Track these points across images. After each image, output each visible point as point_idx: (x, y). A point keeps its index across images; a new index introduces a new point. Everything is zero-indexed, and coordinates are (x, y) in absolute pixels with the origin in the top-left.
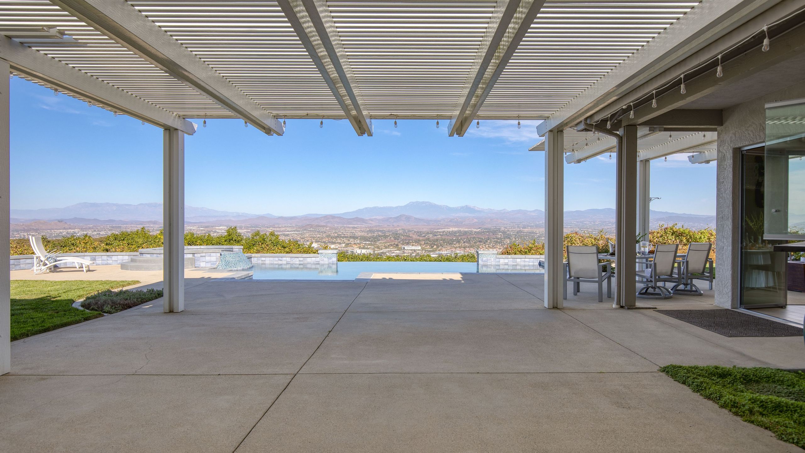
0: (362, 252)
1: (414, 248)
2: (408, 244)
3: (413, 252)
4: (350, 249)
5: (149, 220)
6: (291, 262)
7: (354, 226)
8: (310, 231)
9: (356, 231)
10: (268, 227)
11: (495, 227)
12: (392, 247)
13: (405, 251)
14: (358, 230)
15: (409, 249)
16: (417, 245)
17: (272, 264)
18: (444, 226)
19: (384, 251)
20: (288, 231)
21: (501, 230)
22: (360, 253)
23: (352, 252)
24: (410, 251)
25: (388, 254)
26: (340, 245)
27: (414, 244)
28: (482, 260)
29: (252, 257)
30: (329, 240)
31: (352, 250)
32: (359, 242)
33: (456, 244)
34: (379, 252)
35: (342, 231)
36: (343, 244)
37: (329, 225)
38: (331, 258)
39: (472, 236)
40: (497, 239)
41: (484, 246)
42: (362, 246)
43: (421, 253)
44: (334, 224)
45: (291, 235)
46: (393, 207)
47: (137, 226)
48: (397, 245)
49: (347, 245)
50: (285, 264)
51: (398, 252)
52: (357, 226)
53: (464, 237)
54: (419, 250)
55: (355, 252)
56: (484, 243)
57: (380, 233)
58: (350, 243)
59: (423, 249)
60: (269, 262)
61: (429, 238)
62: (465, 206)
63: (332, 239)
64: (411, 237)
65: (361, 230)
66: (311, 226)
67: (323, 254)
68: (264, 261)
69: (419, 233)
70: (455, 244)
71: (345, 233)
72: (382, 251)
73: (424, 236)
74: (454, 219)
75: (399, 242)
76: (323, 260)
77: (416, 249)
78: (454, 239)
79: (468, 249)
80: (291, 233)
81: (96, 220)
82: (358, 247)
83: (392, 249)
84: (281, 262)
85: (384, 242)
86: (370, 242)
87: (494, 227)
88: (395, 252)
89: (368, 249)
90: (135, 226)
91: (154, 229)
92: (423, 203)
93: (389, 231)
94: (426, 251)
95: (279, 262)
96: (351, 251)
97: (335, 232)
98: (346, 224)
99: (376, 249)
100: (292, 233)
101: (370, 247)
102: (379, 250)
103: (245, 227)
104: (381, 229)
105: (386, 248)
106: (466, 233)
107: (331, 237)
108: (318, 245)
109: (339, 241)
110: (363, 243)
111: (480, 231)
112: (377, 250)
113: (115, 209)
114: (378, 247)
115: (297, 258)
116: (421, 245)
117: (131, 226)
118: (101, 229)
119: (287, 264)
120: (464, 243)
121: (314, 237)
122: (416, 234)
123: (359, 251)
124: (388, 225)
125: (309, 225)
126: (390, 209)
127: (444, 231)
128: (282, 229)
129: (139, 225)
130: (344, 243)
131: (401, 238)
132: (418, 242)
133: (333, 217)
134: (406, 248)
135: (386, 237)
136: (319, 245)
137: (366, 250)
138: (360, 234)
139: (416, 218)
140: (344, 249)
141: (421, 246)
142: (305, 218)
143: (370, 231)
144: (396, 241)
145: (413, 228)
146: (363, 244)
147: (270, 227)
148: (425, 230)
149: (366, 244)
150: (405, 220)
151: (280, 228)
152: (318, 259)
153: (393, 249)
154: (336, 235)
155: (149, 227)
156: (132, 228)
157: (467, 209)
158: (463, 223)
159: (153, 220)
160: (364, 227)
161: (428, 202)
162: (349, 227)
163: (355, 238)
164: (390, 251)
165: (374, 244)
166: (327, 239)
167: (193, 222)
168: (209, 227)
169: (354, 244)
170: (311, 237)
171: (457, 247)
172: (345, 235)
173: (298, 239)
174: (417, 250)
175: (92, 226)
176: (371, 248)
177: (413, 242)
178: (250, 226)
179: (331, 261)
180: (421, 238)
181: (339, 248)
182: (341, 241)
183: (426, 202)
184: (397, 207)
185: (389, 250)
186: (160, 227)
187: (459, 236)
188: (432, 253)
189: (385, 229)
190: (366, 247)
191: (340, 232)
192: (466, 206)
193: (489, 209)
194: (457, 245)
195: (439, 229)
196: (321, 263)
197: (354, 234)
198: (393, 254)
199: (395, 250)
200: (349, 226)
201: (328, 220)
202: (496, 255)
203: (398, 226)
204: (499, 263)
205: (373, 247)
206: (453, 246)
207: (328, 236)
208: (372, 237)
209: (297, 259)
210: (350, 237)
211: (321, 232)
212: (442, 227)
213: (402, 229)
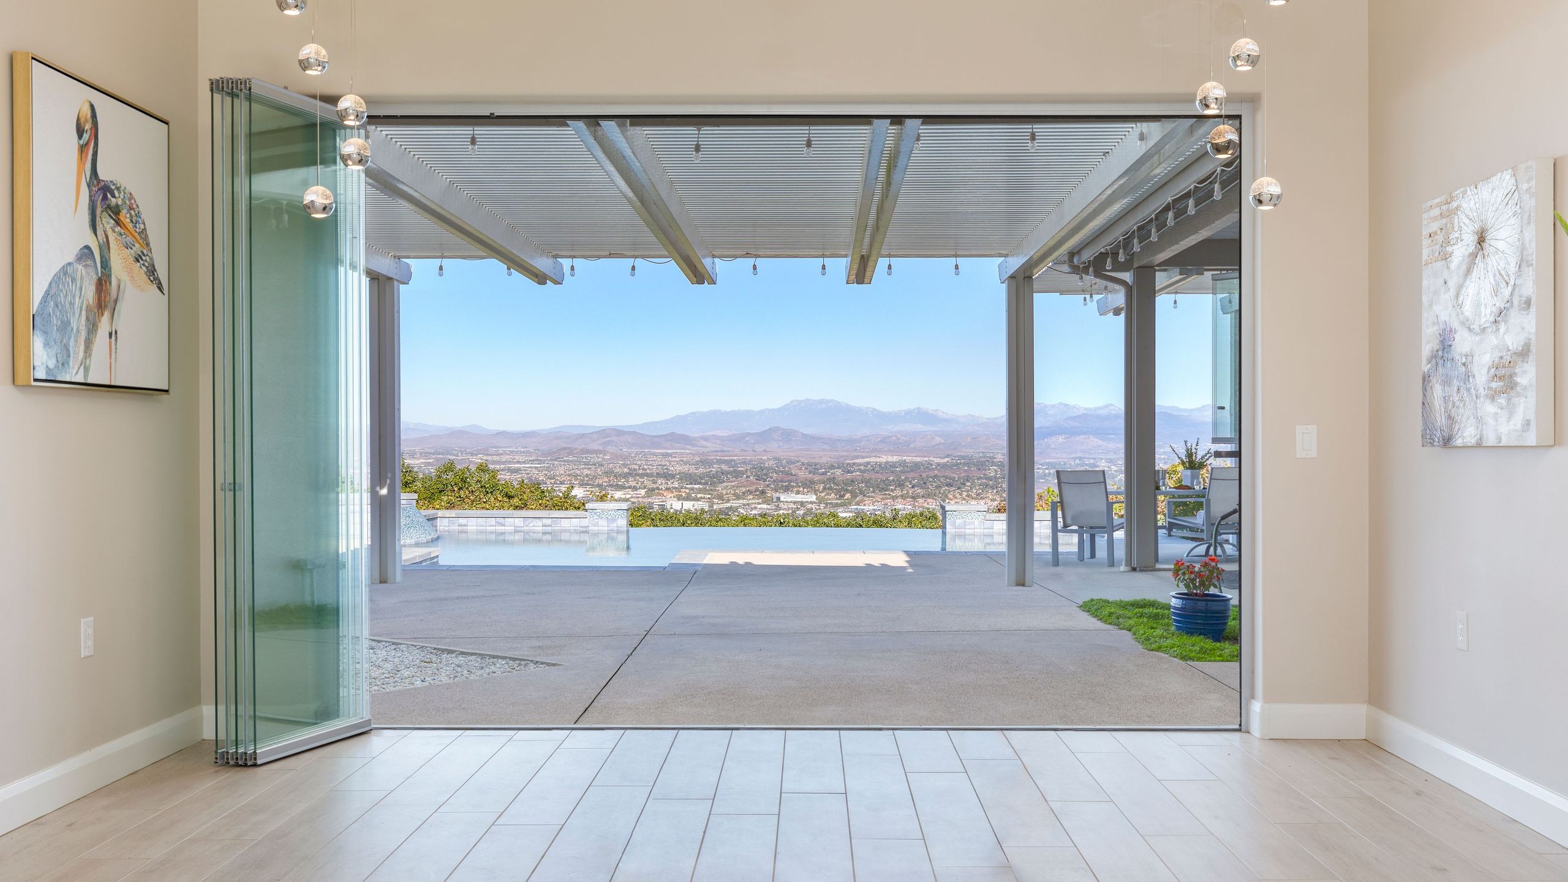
0: (684, 508)
1: (800, 498)
2: (787, 489)
3: (799, 506)
4: (656, 500)
7: (664, 451)
8: (568, 461)
9: (670, 462)
10: (472, 454)
11: (983, 453)
12: (751, 497)
13: (781, 505)
14: (674, 459)
15: (789, 500)
16: (808, 492)
17: (481, 532)
18: (868, 452)
19: (734, 505)
20: (518, 462)
21: (995, 460)
22: (679, 509)
23: (663, 507)
24: (792, 505)
25: (742, 511)
26: (635, 492)
27: (801, 489)
28: (954, 524)
29: (437, 518)
30: (610, 481)
31: (662, 502)
32: (677, 486)
33: (895, 490)
34: (721, 506)
35: (639, 463)
36: (641, 490)
37: (611, 449)
38: (614, 520)
39: (931, 474)
40: (986, 479)
41: (958, 495)
42: (684, 495)
43: (817, 510)
44: (620, 447)
45: (525, 470)
46: (754, 411)
48: (763, 492)
49: (651, 492)
50: (511, 533)
51: (765, 506)
52: (672, 451)
53: (912, 475)
54: (811, 503)
55: (669, 507)
56: (959, 488)
57: (724, 467)
58: (658, 489)
59: (820, 501)
60: (476, 528)
61: (834, 478)
62: (914, 410)
63: (617, 479)
64: (794, 475)
65: (682, 460)
66: (570, 451)
67: (596, 511)
68: (465, 526)
69: (813, 468)
70: (892, 491)
71: (645, 467)
72: (728, 505)
73: (823, 474)
74: (891, 437)
75: (768, 486)
76: (597, 525)
77: (804, 500)
78: (891, 478)
79: (921, 500)
80: (523, 465)
82: (674, 497)
83: (750, 501)
84: (503, 528)
85: (734, 486)
86: (701, 487)
87: (981, 455)
88: (759, 506)
89: (698, 500)
92: (821, 402)
93: (744, 463)
94: (827, 505)
95: (497, 528)
96: (658, 505)
97: (624, 464)
98: (650, 448)
99: (715, 500)
100: (527, 466)
101: (703, 495)
102: (722, 503)
103: (421, 453)
104: (726, 458)
105: (738, 497)
106: (916, 466)
107: (615, 476)
108: (585, 493)
109: (633, 484)
110: (686, 488)
111: (948, 462)
112: (718, 503)
114: (720, 497)
115: (538, 520)
116: (816, 492)
119: (516, 531)
120: (913, 487)
121: (577, 475)
122: (806, 469)
123: (677, 505)
124: (742, 450)
125: (564, 449)
126: (748, 414)
127: (868, 463)
128: (504, 458)
130: (645, 488)
131: (771, 478)
132: (809, 485)
133: (619, 432)
134: (782, 499)
135: (737, 474)
136: (588, 491)
137: (693, 502)
138: (679, 468)
139: (806, 435)
140: (644, 500)
141: (816, 495)
142: (556, 435)
143: (703, 462)
144: (760, 484)
145: (798, 457)
146: (687, 491)
147: (478, 454)
148: (824, 460)
149: (692, 489)
150: (780, 439)
151: (501, 454)
152: (585, 522)
153: (753, 501)
154: (626, 470)
157: (921, 415)
158: (912, 446)
160: (688, 454)
161: (832, 400)
162: (655, 455)
163: (668, 476)
164: (748, 504)
165: (711, 490)
166: (606, 479)
169: (667, 489)
170: (569, 475)
171: (897, 497)
172: (646, 470)
173: (540, 479)
174: (807, 502)
176: (704, 498)
177: (799, 487)
178: (433, 451)
179: (614, 526)
180: (816, 478)
181: (631, 497)
182: (637, 483)
183: (828, 401)
184: (762, 412)
185: (745, 502)
187: (903, 472)
188: (840, 510)
189: (735, 458)
190: (693, 495)
191: (636, 464)
192: (918, 409)
193: (969, 415)
194: (898, 492)
195: (857, 457)
196: (592, 530)
197: (667, 469)
198: (754, 512)
199: (759, 504)
200: (656, 451)
201: (608, 439)
202: (985, 513)
203: (765, 451)
204: (991, 531)
205: (710, 496)
206: (889, 494)
207: (608, 473)
208: (708, 475)
209: (539, 523)
210: (657, 474)
211: (592, 465)
212: (864, 454)
213: (775, 458)
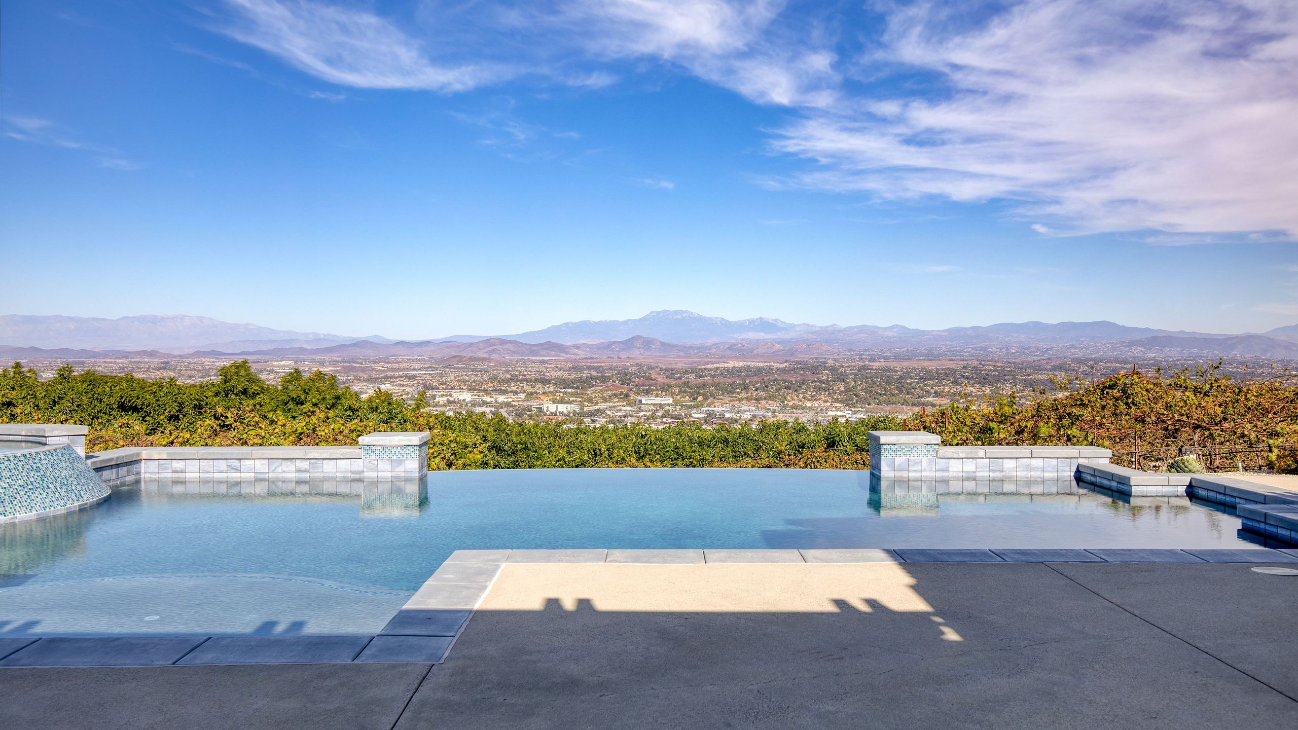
0: (559, 410)
1: (658, 400)
2: (647, 393)
3: (658, 408)
4: (535, 404)
5: (140, 349)
6: (271, 475)
7: (541, 358)
8: (458, 368)
9: (546, 368)
10: (375, 362)
11: (816, 358)
12: (616, 400)
13: (643, 407)
14: (550, 366)
15: (649, 402)
16: (666, 395)
18: (717, 358)
19: (602, 407)
20: (415, 369)
21: (827, 365)
22: (554, 411)
23: (540, 410)
24: (652, 407)
25: (609, 413)
26: (516, 396)
27: (660, 392)
29: (140, 460)
30: (494, 386)
31: (540, 405)
32: (552, 390)
33: (741, 392)
34: (591, 408)
35: (519, 369)
36: (521, 394)
37: (495, 356)
39: (772, 378)
40: (820, 382)
41: (795, 397)
42: (558, 398)
43: (674, 411)
44: (503, 355)
45: (421, 377)
46: (619, 322)
47: (117, 361)
48: (627, 396)
49: (530, 395)
51: (628, 408)
52: (548, 358)
53: (756, 379)
54: (669, 405)
55: (545, 410)
56: (796, 391)
57: (594, 373)
58: (536, 393)
59: (676, 403)
61: (688, 382)
62: (757, 319)
63: (500, 384)
64: (654, 380)
65: (557, 367)
66: (460, 359)
69: (670, 373)
70: (738, 393)
71: (525, 373)
72: (597, 407)
73: (679, 378)
74: (737, 345)
75: (631, 390)
76: (375, 469)
77: (663, 402)
78: (738, 382)
79: (763, 402)
80: (419, 372)
81: (34, 349)
82: (550, 400)
83: (616, 404)
85: (601, 390)
86: (573, 391)
87: (815, 360)
88: (623, 408)
89: (571, 403)
90: (113, 360)
91: (150, 366)
92: (677, 312)
93: (611, 369)
94: (682, 407)
96: (536, 408)
97: (506, 371)
98: (528, 356)
99: (585, 403)
100: (422, 372)
101: (575, 399)
102: (592, 406)
103: (330, 362)
104: (595, 365)
105: (605, 400)
106: (759, 371)
107: (499, 381)
108: (473, 397)
109: (514, 388)
110: (560, 392)
111: (786, 367)
112: (588, 406)
113: (73, 327)
114: (590, 400)
116: (672, 395)
117: (104, 360)
118: (43, 367)
120: (756, 390)
121: (466, 381)
122: (664, 374)
123: (552, 408)
124: (608, 357)
125: (454, 357)
126: (614, 324)
127: (717, 368)
128: (403, 365)
129: (120, 359)
130: (524, 392)
131: (634, 382)
132: (666, 389)
133: (502, 341)
134: (643, 402)
135: (604, 379)
136: (476, 395)
137: (566, 405)
138: (554, 374)
139: (664, 343)
140: (524, 403)
141: (673, 398)
142: (448, 343)
143: (574, 368)
144: (624, 388)
145: (657, 363)
146: (561, 395)
147: (380, 362)
148: (680, 366)
149: (565, 393)
150: (642, 347)
151: (400, 362)
153: (618, 404)
154: (508, 376)
155: (141, 362)
156: (107, 365)
157: (764, 325)
158: (755, 352)
159: (149, 349)
160: (562, 361)
161: (686, 311)
162: (533, 362)
163: (544, 381)
164: (614, 407)
165: (582, 394)
166: (491, 385)
167: (230, 352)
168: (258, 362)
169: (544, 393)
170: (459, 381)
171: (742, 399)
172: (525, 376)
173: (434, 384)
174: (665, 404)
175: (25, 361)
176: (576, 401)
177: (658, 390)
178: (340, 359)
179: (400, 470)
180: (673, 382)
181: (513, 401)
182: (518, 388)
183: (683, 312)
184: (625, 322)
185: (611, 404)
186: (162, 363)
187: (747, 376)
188: (694, 411)
189: (603, 364)
190: (566, 399)
191: (517, 370)
192: (761, 319)
193: (804, 324)
194: (743, 395)
195: (708, 363)
197: (543, 375)
198: (619, 414)
199: (623, 406)
200: (534, 358)
201: (493, 347)
203: (628, 357)
204: (945, 474)
205: (581, 399)
206: (736, 397)
207: (493, 379)
208: (580, 380)
210: (535, 379)
211: (479, 371)
212: (714, 360)
213: (637, 365)
